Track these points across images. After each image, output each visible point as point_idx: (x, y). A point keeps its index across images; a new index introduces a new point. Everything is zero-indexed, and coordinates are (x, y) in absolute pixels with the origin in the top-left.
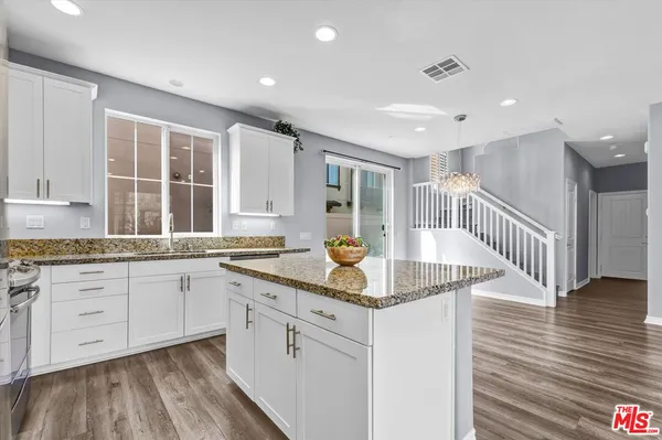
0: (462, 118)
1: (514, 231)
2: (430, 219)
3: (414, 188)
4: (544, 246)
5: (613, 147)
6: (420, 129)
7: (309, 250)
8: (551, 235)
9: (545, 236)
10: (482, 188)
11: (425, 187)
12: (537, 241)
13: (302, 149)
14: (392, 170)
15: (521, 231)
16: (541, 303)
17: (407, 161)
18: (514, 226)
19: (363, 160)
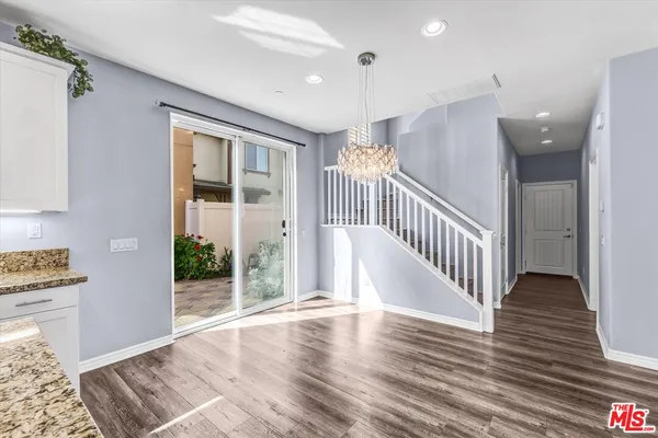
0: (367, 58)
1: (443, 230)
2: (344, 212)
3: (326, 172)
4: (480, 250)
5: (545, 129)
6: (314, 79)
7: (84, 280)
8: (487, 235)
9: (480, 236)
10: (401, 170)
11: (332, 172)
12: (470, 243)
13: (90, 89)
14: (295, 147)
15: (452, 229)
16: (477, 327)
17: (316, 136)
18: (443, 223)
19: (245, 128)
